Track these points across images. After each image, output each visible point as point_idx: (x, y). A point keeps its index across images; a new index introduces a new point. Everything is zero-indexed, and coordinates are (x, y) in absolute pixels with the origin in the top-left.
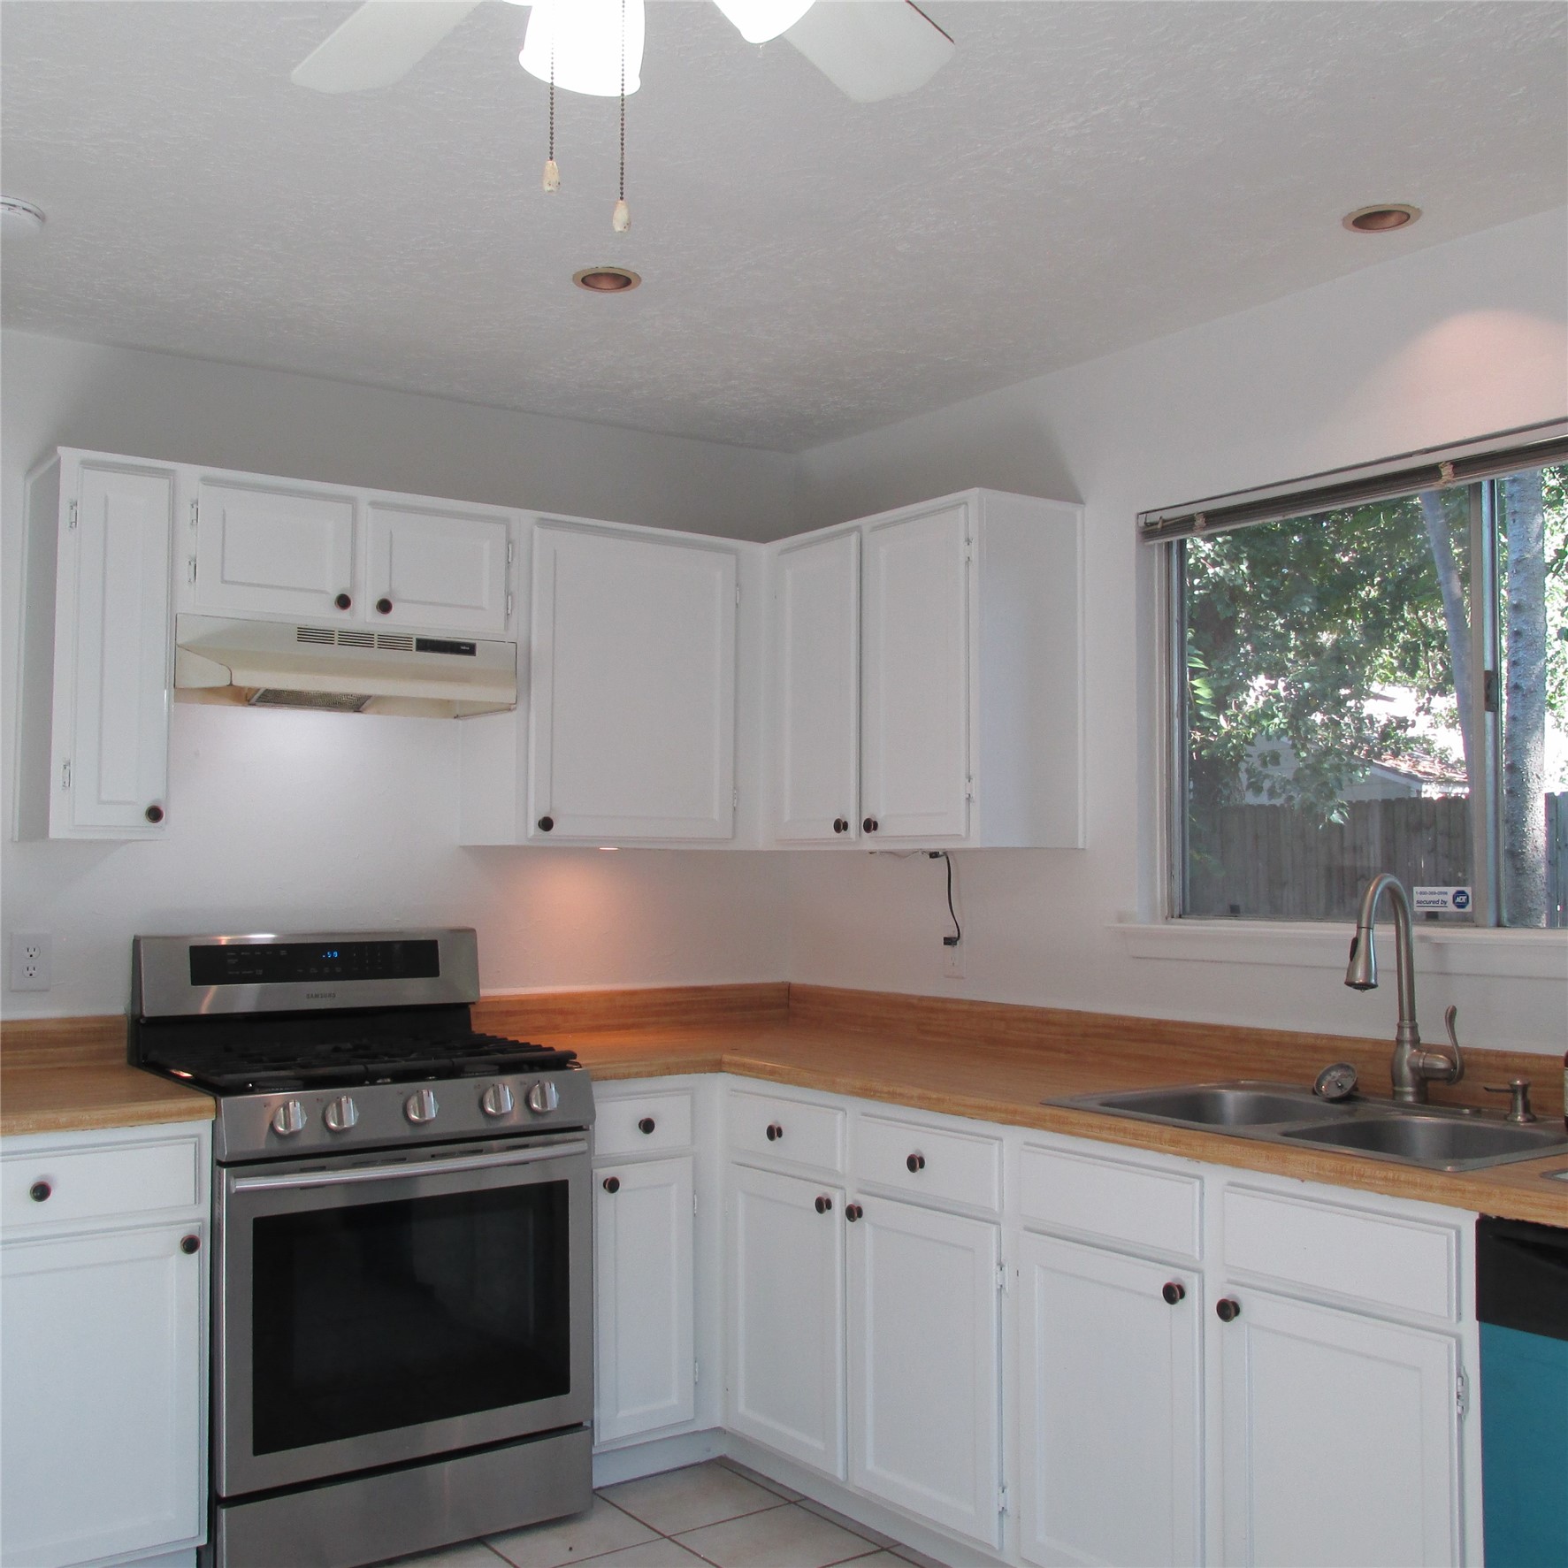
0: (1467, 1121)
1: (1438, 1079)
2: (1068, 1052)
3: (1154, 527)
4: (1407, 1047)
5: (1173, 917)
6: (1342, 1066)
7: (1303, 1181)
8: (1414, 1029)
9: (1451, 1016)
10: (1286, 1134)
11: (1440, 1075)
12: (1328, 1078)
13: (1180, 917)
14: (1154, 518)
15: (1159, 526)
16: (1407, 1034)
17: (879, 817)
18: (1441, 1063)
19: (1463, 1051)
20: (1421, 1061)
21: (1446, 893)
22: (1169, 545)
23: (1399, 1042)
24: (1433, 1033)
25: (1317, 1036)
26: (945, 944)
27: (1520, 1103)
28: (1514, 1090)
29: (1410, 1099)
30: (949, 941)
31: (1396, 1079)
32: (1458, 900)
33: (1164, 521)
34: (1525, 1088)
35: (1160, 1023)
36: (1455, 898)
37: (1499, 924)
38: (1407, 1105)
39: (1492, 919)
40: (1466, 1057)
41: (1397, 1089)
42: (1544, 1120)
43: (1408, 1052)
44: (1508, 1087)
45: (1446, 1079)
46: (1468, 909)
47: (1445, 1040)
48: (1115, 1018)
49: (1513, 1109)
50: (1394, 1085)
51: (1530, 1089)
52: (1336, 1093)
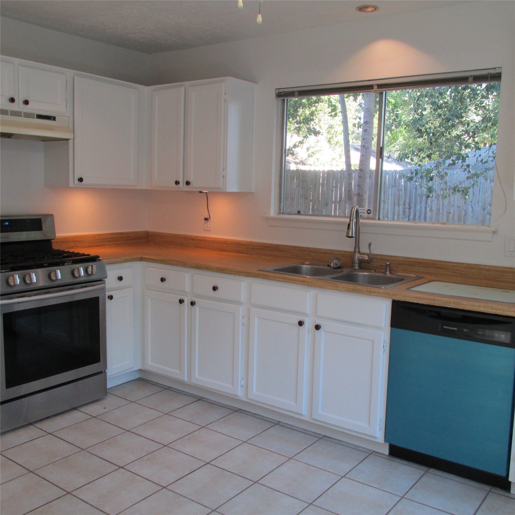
0: (373, 273)
1: (364, 262)
2: (247, 254)
3: (281, 94)
4: (357, 253)
5: (280, 214)
6: (338, 259)
7: (342, 292)
8: (359, 248)
9: (370, 245)
10: (332, 278)
11: (365, 261)
12: (333, 262)
13: (282, 214)
14: (281, 91)
15: (283, 93)
16: (357, 250)
17: (191, 180)
18: (366, 258)
19: (372, 255)
20: (361, 257)
21: (365, 210)
22: (284, 100)
23: (355, 252)
24: (364, 249)
25: (327, 250)
26: (205, 220)
27: (388, 269)
28: (387, 265)
29: (357, 268)
30: (206, 219)
31: (353, 262)
32: (368, 212)
33: (285, 92)
34: (389, 265)
35: (278, 245)
36: (367, 212)
37: (379, 219)
38: (356, 270)
39: (377, 218)
40: (373, 256)
41: (353, 265)
42: (393, 273)
43: (357, 255)
44: (385, 265)
45: (367, 262)
46: (371, 214)
47: (368, 252)
48: (263, 244)
49: (386, 271)
50: (352, 263)
51: (391, 265)
52: (335, 267)
